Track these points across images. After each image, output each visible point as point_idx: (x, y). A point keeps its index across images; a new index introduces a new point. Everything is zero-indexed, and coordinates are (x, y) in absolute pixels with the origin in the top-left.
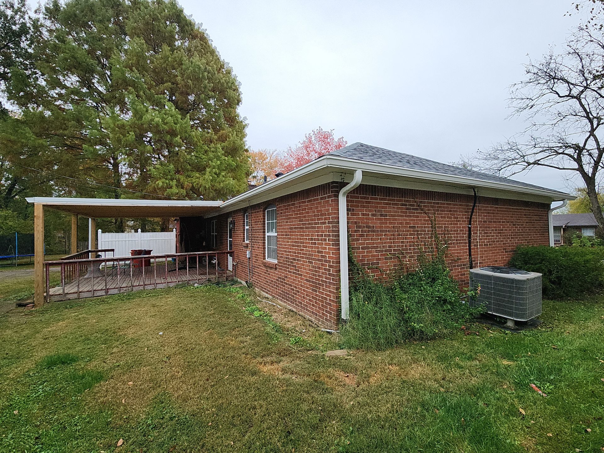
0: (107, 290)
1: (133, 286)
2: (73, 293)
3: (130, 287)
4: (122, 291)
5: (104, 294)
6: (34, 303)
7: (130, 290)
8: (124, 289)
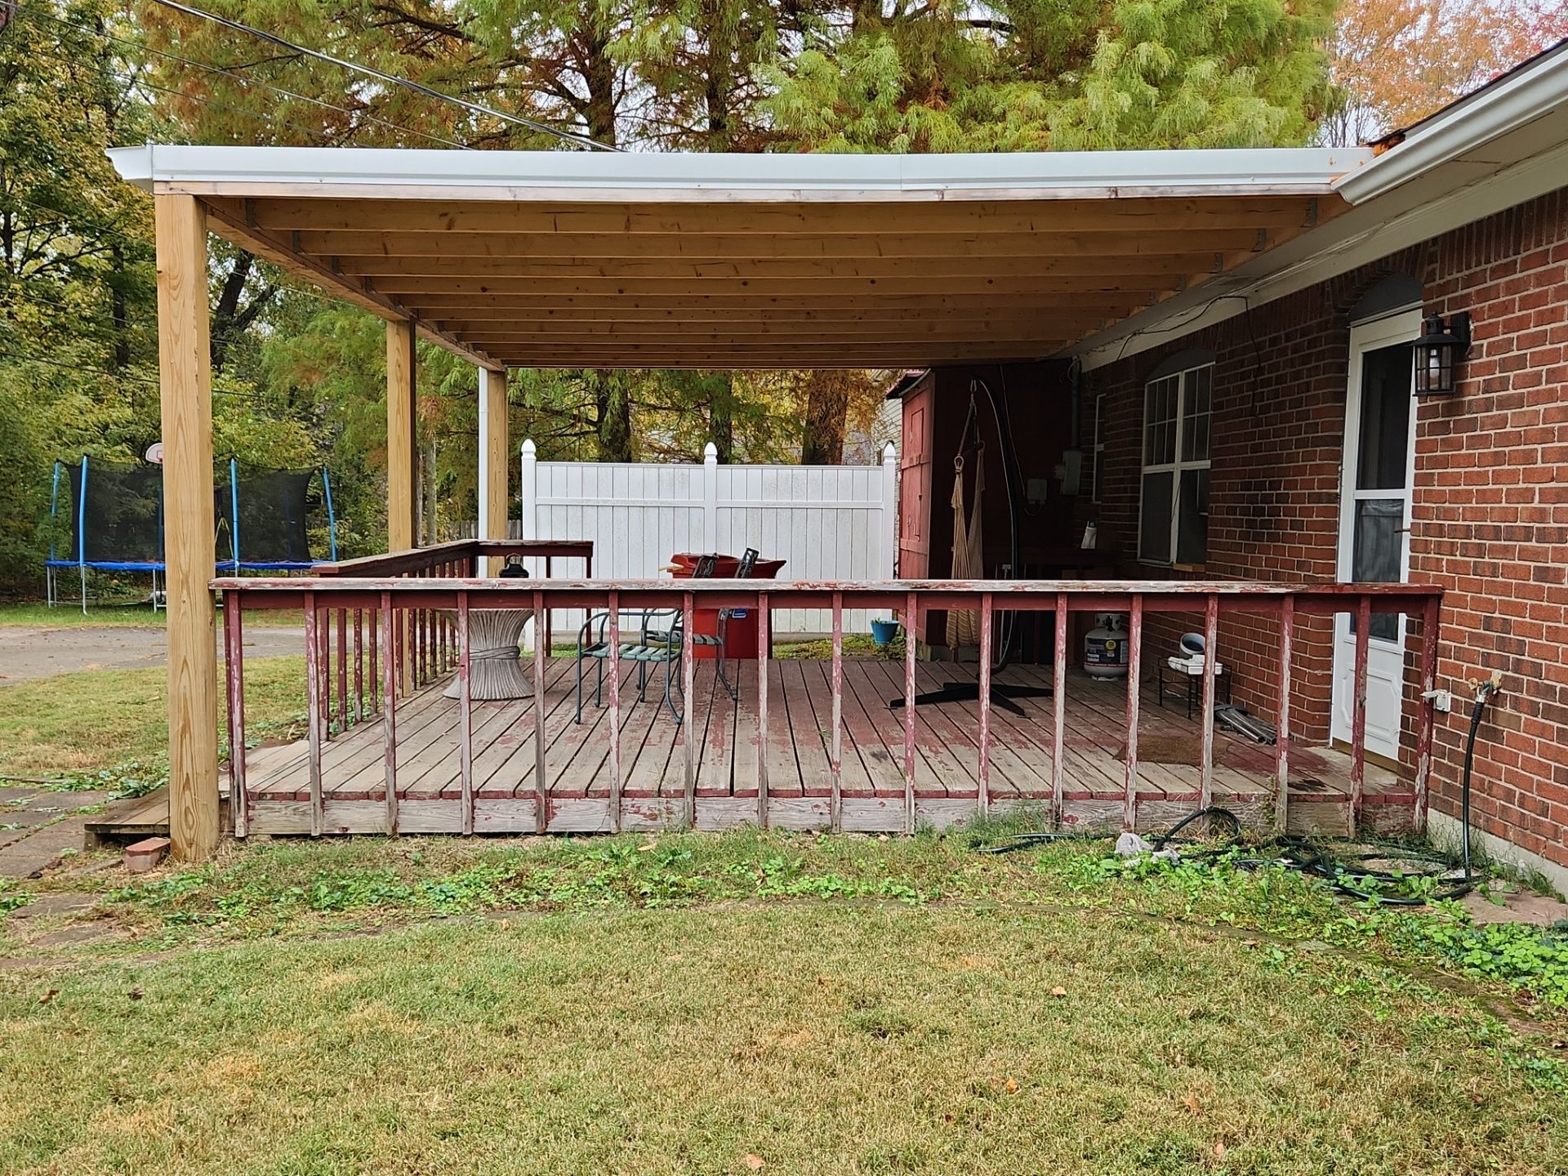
0: (546, 800)
1: (696, 793)
2: (367, 796)
3: (680, 794)
4: (630, 820)
5: (528, 822)
6: (168, 835)
7: (678, 818)
8: (646, 804)
